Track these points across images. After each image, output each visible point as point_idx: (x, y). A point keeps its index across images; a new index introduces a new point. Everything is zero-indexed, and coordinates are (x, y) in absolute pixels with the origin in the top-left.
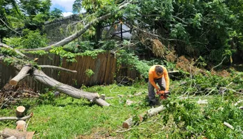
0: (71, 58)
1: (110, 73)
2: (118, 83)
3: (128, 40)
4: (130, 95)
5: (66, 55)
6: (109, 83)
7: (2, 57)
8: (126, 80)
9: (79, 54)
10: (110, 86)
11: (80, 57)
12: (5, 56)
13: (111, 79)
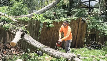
0: (50, 24)
1: (81, 37)
2: (88, 47)
3: (98, 8)
4: (102, 56)
5: (45, 21)
6: (80, 46)
7: (2, 24)
8: (95, 44)
9: (56, 20)
10: (81, 49)
11: (57, 23)
12: (4, 23)
13: (82, 43)
